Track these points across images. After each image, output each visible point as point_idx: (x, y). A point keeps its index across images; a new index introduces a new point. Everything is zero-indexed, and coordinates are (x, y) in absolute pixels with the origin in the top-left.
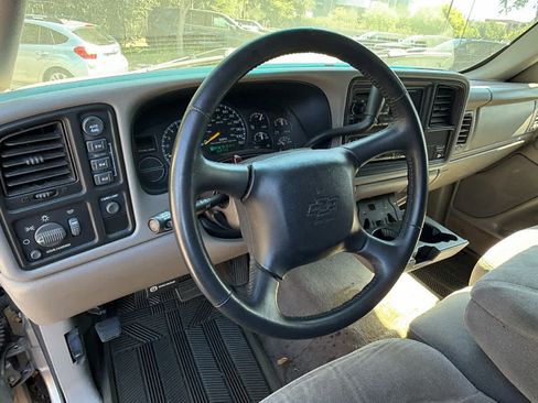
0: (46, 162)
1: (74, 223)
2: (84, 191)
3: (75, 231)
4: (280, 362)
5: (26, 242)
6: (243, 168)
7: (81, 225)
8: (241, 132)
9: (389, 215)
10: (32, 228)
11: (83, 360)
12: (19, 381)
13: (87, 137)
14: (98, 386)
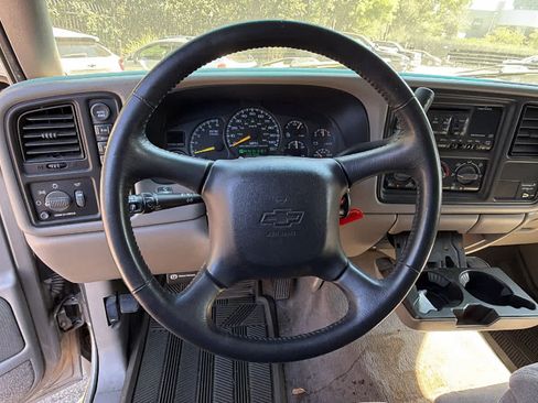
0: (59, 138)
1: (79, 195)
2: (91, 168)
3: (80, 202)
4: (295, 391)
5: (38, 203)
6: (206, 163)
7: (85, 198)
8: (275, 139)
9: (447, 258)
10: (44, 192)
11: (118, 326)
12: (72, 328)
13: (95, 121)
14: (127, 354)
